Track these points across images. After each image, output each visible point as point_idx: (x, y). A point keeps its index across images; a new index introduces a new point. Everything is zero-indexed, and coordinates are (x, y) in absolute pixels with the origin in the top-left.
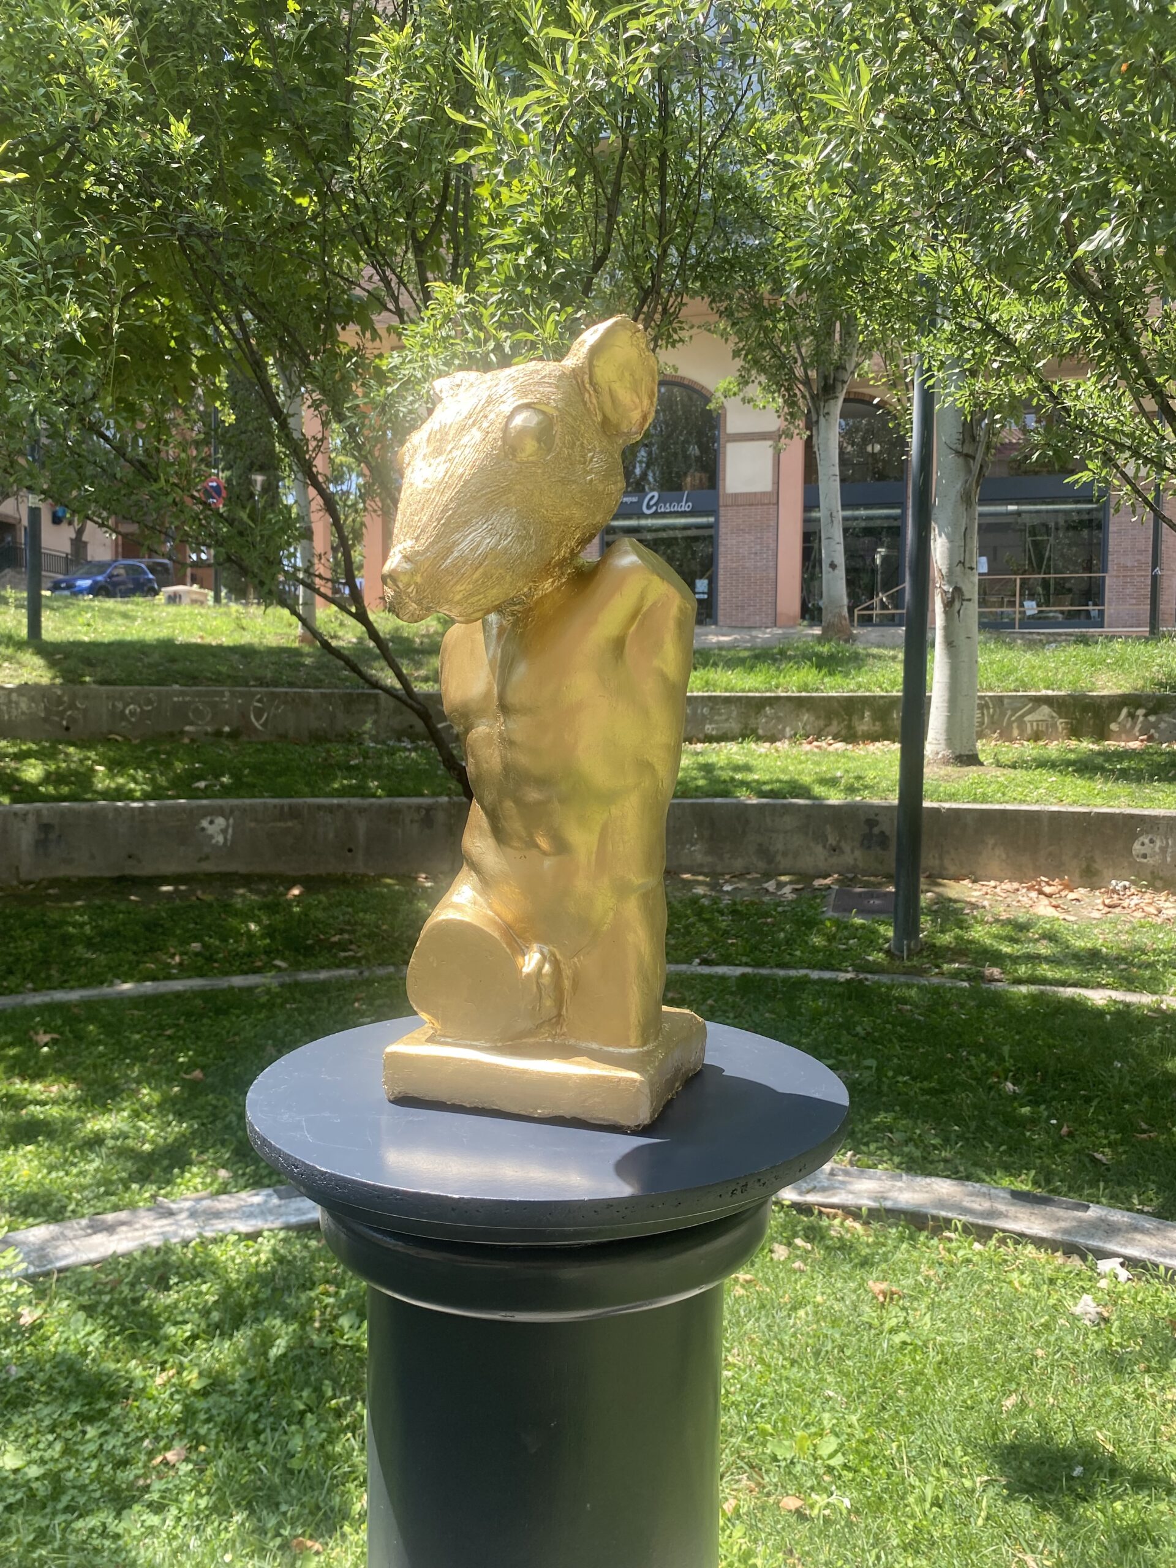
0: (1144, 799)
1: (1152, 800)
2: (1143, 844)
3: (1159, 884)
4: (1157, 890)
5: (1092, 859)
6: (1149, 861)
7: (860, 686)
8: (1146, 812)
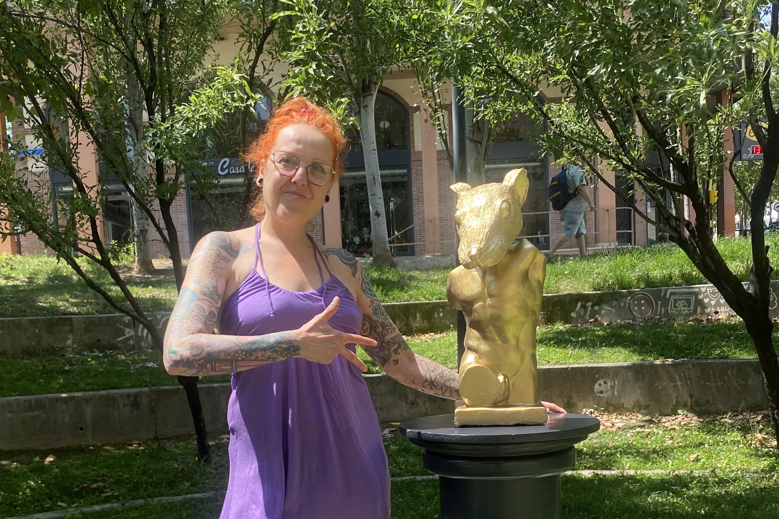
0: (598, 358)
1: (603, 358)
2: (600, 385)
3: (611, 409)
4: (610, 413)
5: (570, 397)
6: (605, 395)
7: (411, 297)
8: (601, 365)
